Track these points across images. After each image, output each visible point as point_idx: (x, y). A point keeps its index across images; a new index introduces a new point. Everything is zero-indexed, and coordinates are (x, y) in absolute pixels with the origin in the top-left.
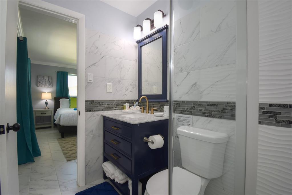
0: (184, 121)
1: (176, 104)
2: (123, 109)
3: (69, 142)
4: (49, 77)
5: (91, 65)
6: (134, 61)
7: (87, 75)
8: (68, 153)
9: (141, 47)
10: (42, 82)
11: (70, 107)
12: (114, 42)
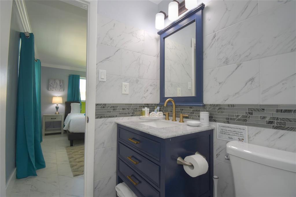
0: (231, 134)
1: (219, 109)
2: (142, 115)
3: (77, 151)
4: (60, 80)
5: (104, 60)
6: (154, 56)
7: (99, 72)
8: (76, 165)
9: (164, 38)
10: (54, 86)
11: (81, 112)
12: (132, 32)
